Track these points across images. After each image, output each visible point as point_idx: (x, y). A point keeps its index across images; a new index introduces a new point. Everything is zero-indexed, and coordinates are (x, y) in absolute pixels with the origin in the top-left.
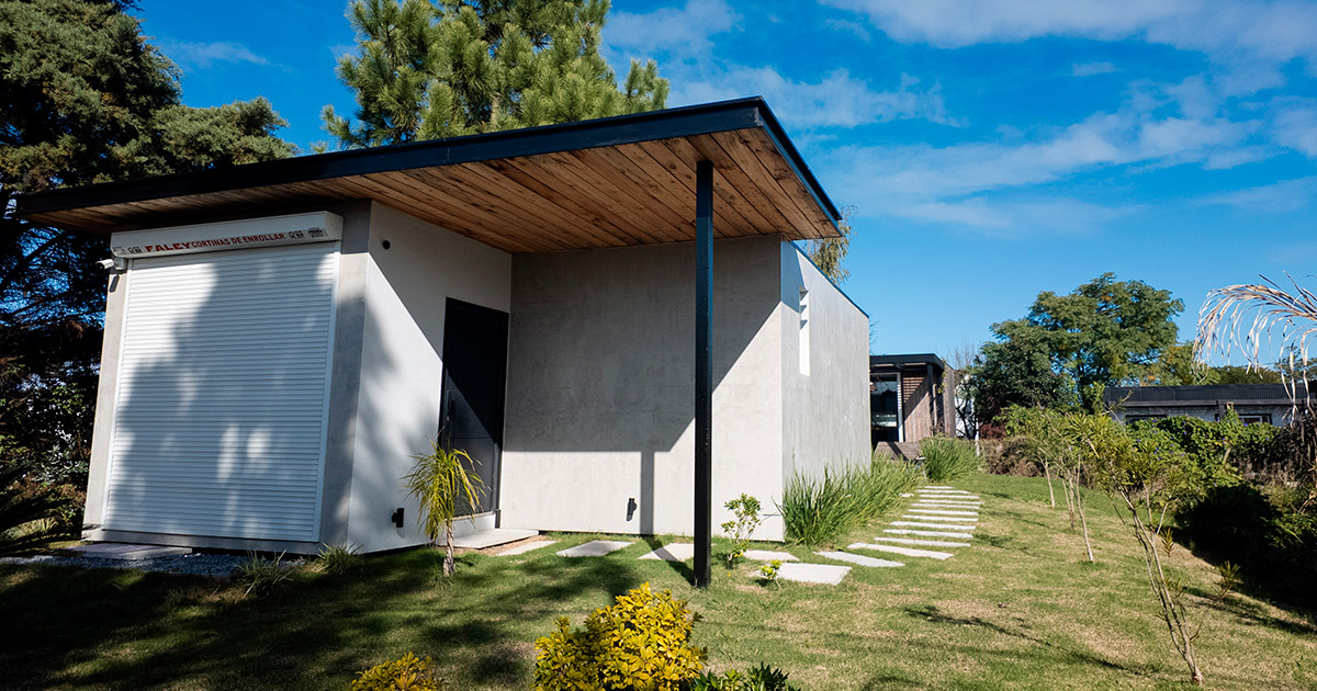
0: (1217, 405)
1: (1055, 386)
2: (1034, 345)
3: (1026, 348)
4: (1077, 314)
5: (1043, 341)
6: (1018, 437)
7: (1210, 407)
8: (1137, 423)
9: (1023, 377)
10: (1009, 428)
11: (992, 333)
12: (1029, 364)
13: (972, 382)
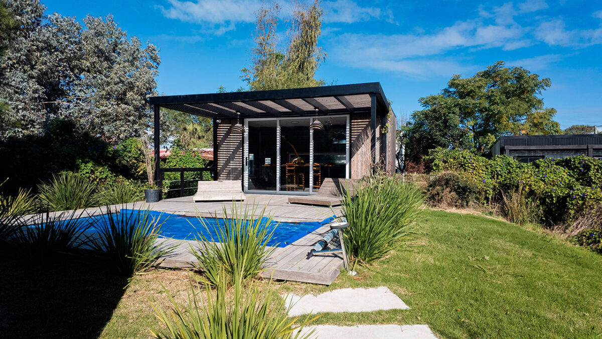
0: (587, 149)
1: (461, 136)
2: (449, 109)
3: (445, 111)
4: (479, 87)
5: (455, 106)
6: (444, 172)
7: (583, 150)
8: (537, 161)
9: (440, 131)
10: (435, 165)
11: (420, 104)
12: (445, 121)
13: (405, 136)
